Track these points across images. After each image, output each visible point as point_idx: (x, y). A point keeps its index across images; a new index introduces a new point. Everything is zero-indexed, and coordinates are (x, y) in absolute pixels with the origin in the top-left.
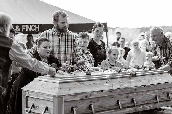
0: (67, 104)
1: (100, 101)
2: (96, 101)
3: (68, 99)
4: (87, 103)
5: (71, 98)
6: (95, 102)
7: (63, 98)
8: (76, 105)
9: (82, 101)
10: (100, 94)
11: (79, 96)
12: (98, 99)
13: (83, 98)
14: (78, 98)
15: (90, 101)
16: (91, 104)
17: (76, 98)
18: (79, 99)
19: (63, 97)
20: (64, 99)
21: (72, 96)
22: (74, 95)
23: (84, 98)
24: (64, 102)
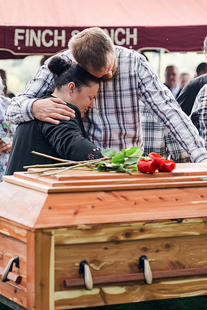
0: (65, 252)
1: (177, 249)
2: (160, 248)
3: (69, 237)
4: (130, 252)
5: (77, 237)
6: (157, 251)
7: (50, 235)
8: (97, 256)
9: (115, 245)
10: (174, 227)
11: (104, 231)
12: (168, 243)
13: (117, 238)
14: (102, 237)
15: (142, 246)
16: (144, 256)
17: (94, 237)
18: (104, 239)
19: (53, 233)
20: (56, 239)
21: (81, 229)
22: (89, 228)
23: (122, 238)
24: (56, 245)
